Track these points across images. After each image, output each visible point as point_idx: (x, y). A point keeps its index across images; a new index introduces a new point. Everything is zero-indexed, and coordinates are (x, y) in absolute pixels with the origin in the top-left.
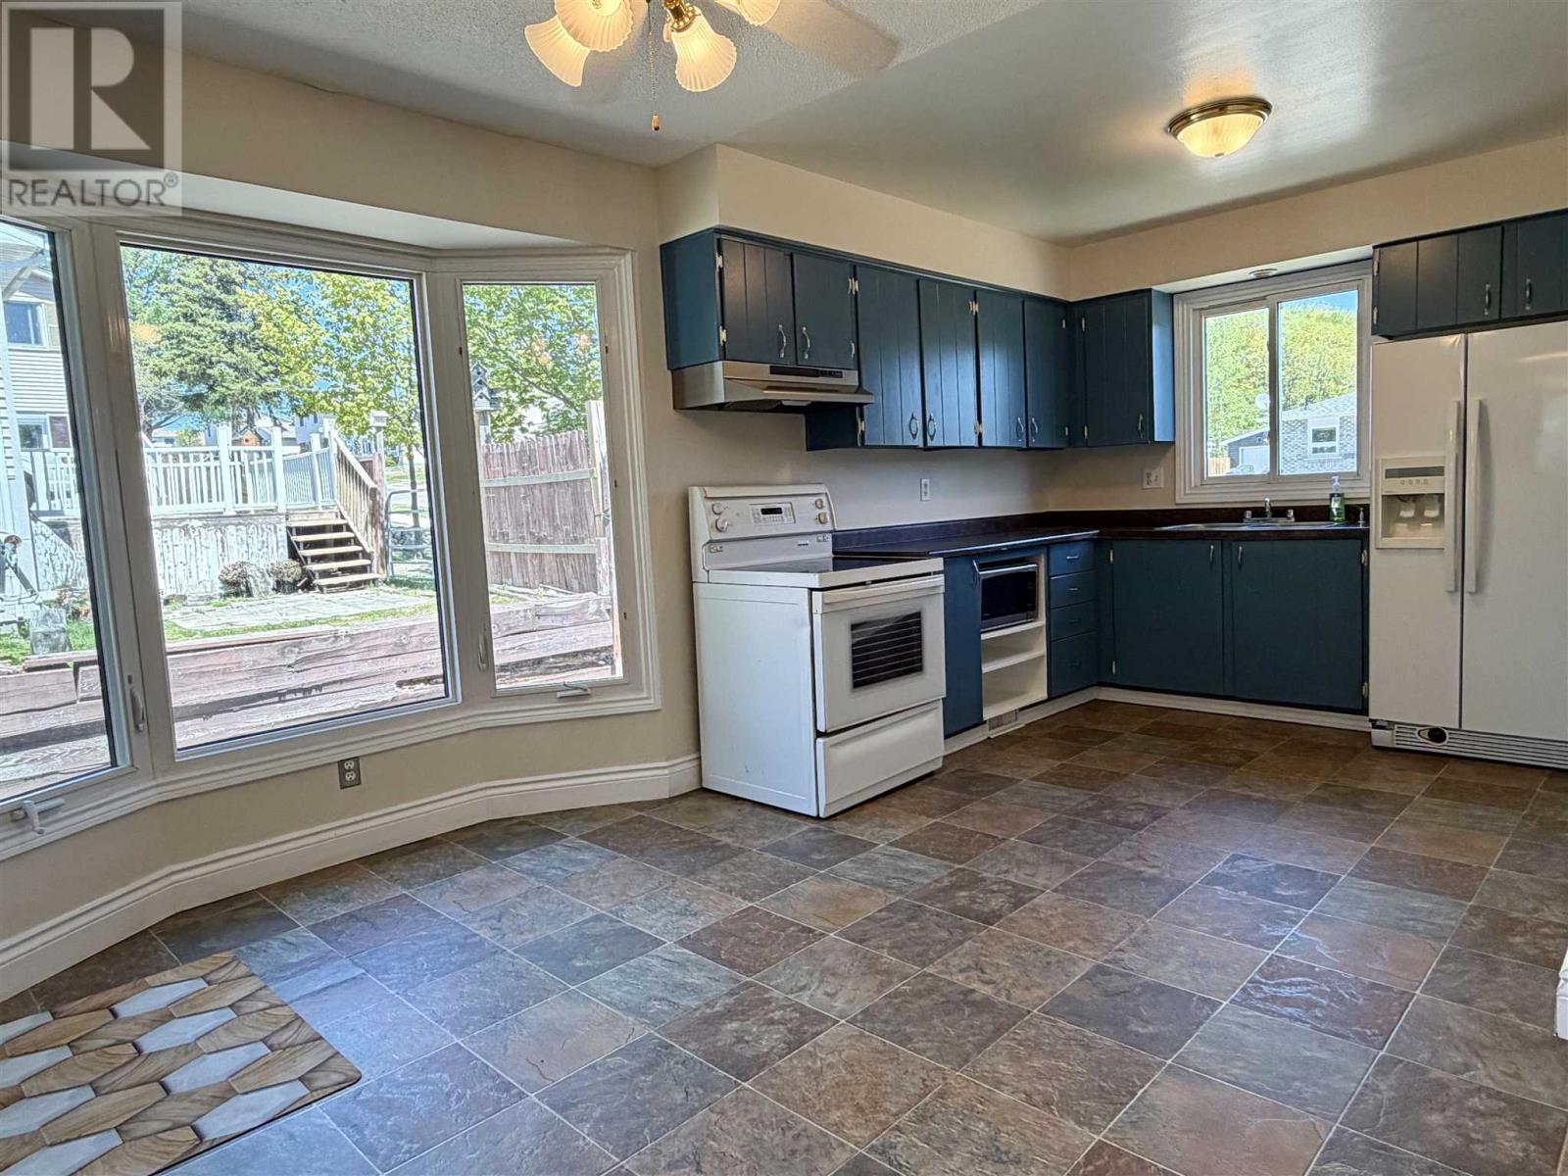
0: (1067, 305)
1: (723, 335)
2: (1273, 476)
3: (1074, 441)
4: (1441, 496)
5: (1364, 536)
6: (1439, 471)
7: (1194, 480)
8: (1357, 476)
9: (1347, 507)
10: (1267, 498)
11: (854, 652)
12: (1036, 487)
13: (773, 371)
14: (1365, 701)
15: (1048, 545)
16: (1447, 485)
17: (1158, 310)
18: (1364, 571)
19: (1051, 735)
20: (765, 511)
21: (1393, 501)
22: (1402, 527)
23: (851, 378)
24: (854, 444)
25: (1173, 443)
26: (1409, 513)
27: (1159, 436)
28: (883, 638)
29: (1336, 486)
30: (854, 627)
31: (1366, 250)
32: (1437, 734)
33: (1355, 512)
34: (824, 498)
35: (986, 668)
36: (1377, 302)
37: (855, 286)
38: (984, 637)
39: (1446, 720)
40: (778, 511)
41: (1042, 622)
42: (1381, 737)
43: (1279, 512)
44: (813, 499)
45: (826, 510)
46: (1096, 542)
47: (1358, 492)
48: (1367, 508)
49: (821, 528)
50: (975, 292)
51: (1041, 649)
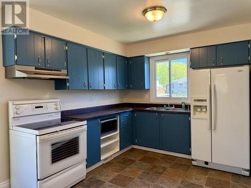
0: (127, 58)
1: (16, 58)
2: (170, 98)
3: (128, 88)
4: (206, 106)
5: (189, 114)
6: (206, 101)
7: (154, 97)
8: (187, 99)
9: (185, 105)
10: (169, 102)
11: (52, 153)
12: (121, 97)
13: (36, 69)
14: (190, 152)
15: (119, 114)
16: (207, 104)
17: (146, 61)
18: (190, 122)
19: (119, 162)
20: (36, 107)
21: (196, 107)
22: (197, 113)
23: (64, 72)
24: (65, 89)
25: (149, 89)
26: (199, 110)
27: (146, 87)
28: (65, 146)
29: (183, 101)
30: (52, 145)
31: (188, 49)
32: (206, 163)
33: (187, 107)
34: (58, 103)
35: (102, 146)
36: (191, 61)
37: (67, 48)
38: (101, 138)
39: (209, 160)
40: (42, 107)
41: (118, 132)
42: (194, 163)
43: (171, 106)
44: (55, 103)
45: (59, 106)
46: (132, 112)
47: (187, 102)
48: (190, 106)
49: (56, 111)
50: (104, 53)
51: (118, 139)
